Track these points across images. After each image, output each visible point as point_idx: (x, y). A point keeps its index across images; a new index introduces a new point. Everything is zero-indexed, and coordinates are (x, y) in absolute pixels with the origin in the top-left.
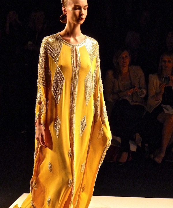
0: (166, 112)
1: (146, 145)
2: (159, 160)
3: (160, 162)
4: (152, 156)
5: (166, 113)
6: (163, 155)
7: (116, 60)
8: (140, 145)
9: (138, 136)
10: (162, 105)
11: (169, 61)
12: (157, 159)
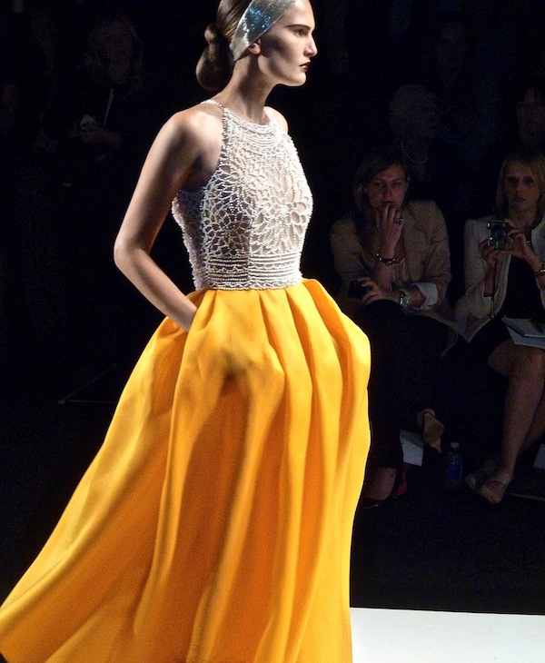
0: (517, 340)
1: (455, 445)
2: (493, 494)
3: (498, 499)
4: (473, 481)
5: (516, 343)
6: (505, 478)
7: (360, 189)
8: (436, 444)
9: (430, 419)
10: (506, 319)
11: (528, 181)
12: (486, 491)
